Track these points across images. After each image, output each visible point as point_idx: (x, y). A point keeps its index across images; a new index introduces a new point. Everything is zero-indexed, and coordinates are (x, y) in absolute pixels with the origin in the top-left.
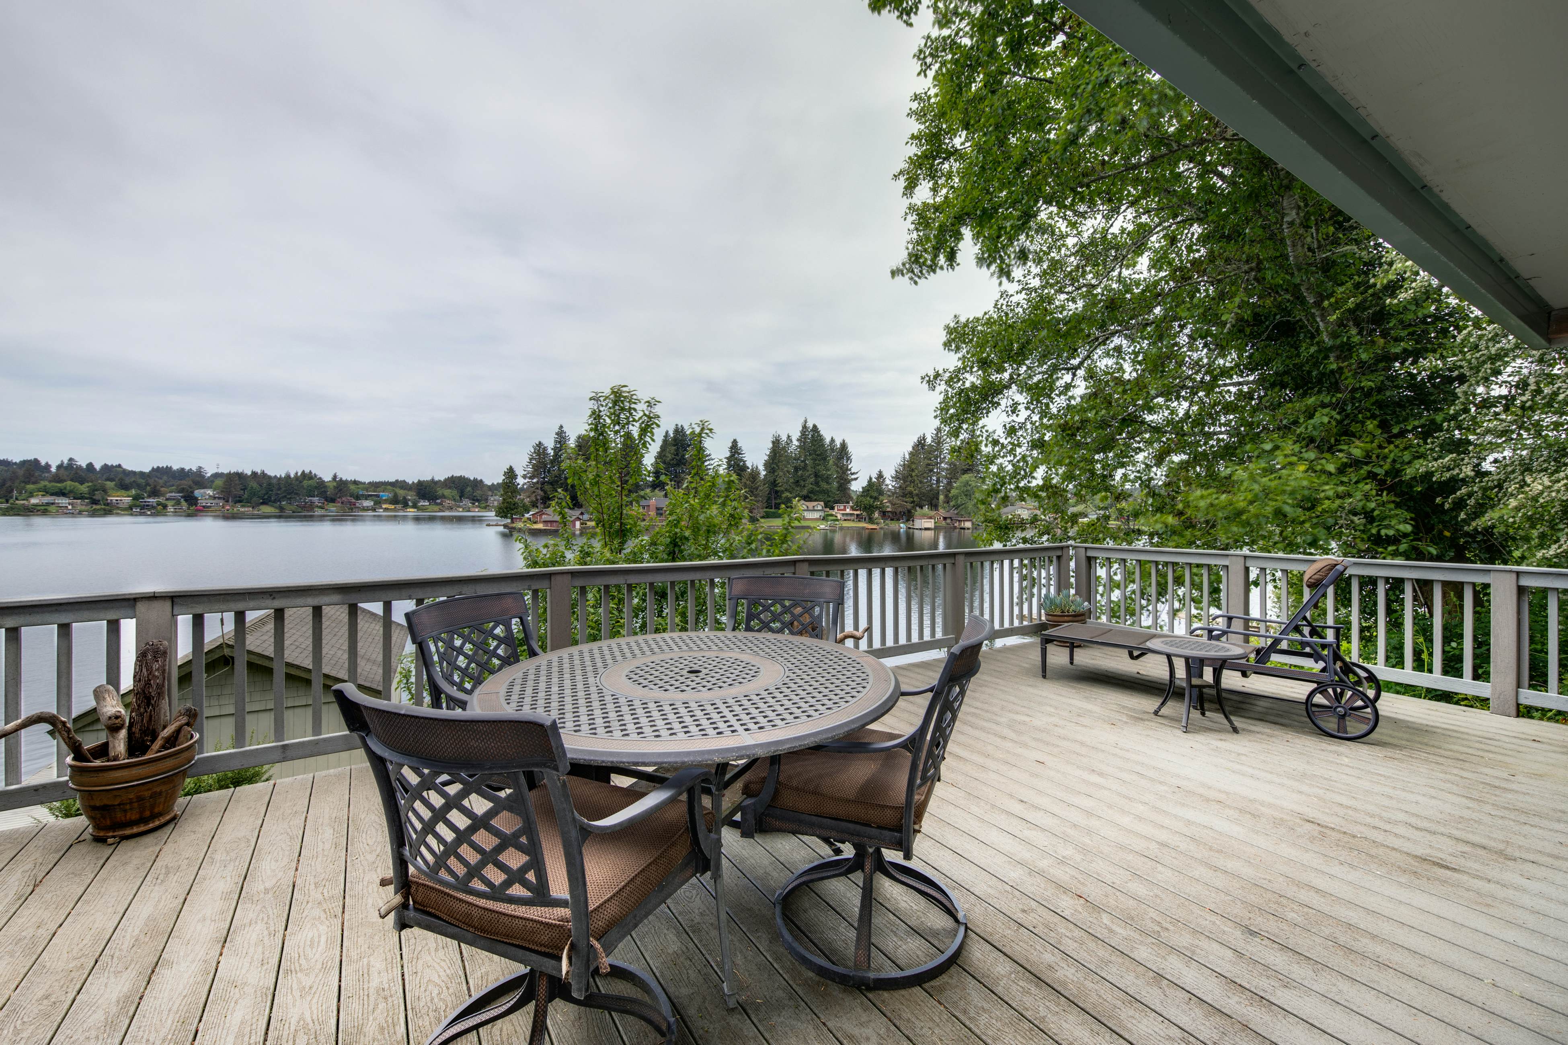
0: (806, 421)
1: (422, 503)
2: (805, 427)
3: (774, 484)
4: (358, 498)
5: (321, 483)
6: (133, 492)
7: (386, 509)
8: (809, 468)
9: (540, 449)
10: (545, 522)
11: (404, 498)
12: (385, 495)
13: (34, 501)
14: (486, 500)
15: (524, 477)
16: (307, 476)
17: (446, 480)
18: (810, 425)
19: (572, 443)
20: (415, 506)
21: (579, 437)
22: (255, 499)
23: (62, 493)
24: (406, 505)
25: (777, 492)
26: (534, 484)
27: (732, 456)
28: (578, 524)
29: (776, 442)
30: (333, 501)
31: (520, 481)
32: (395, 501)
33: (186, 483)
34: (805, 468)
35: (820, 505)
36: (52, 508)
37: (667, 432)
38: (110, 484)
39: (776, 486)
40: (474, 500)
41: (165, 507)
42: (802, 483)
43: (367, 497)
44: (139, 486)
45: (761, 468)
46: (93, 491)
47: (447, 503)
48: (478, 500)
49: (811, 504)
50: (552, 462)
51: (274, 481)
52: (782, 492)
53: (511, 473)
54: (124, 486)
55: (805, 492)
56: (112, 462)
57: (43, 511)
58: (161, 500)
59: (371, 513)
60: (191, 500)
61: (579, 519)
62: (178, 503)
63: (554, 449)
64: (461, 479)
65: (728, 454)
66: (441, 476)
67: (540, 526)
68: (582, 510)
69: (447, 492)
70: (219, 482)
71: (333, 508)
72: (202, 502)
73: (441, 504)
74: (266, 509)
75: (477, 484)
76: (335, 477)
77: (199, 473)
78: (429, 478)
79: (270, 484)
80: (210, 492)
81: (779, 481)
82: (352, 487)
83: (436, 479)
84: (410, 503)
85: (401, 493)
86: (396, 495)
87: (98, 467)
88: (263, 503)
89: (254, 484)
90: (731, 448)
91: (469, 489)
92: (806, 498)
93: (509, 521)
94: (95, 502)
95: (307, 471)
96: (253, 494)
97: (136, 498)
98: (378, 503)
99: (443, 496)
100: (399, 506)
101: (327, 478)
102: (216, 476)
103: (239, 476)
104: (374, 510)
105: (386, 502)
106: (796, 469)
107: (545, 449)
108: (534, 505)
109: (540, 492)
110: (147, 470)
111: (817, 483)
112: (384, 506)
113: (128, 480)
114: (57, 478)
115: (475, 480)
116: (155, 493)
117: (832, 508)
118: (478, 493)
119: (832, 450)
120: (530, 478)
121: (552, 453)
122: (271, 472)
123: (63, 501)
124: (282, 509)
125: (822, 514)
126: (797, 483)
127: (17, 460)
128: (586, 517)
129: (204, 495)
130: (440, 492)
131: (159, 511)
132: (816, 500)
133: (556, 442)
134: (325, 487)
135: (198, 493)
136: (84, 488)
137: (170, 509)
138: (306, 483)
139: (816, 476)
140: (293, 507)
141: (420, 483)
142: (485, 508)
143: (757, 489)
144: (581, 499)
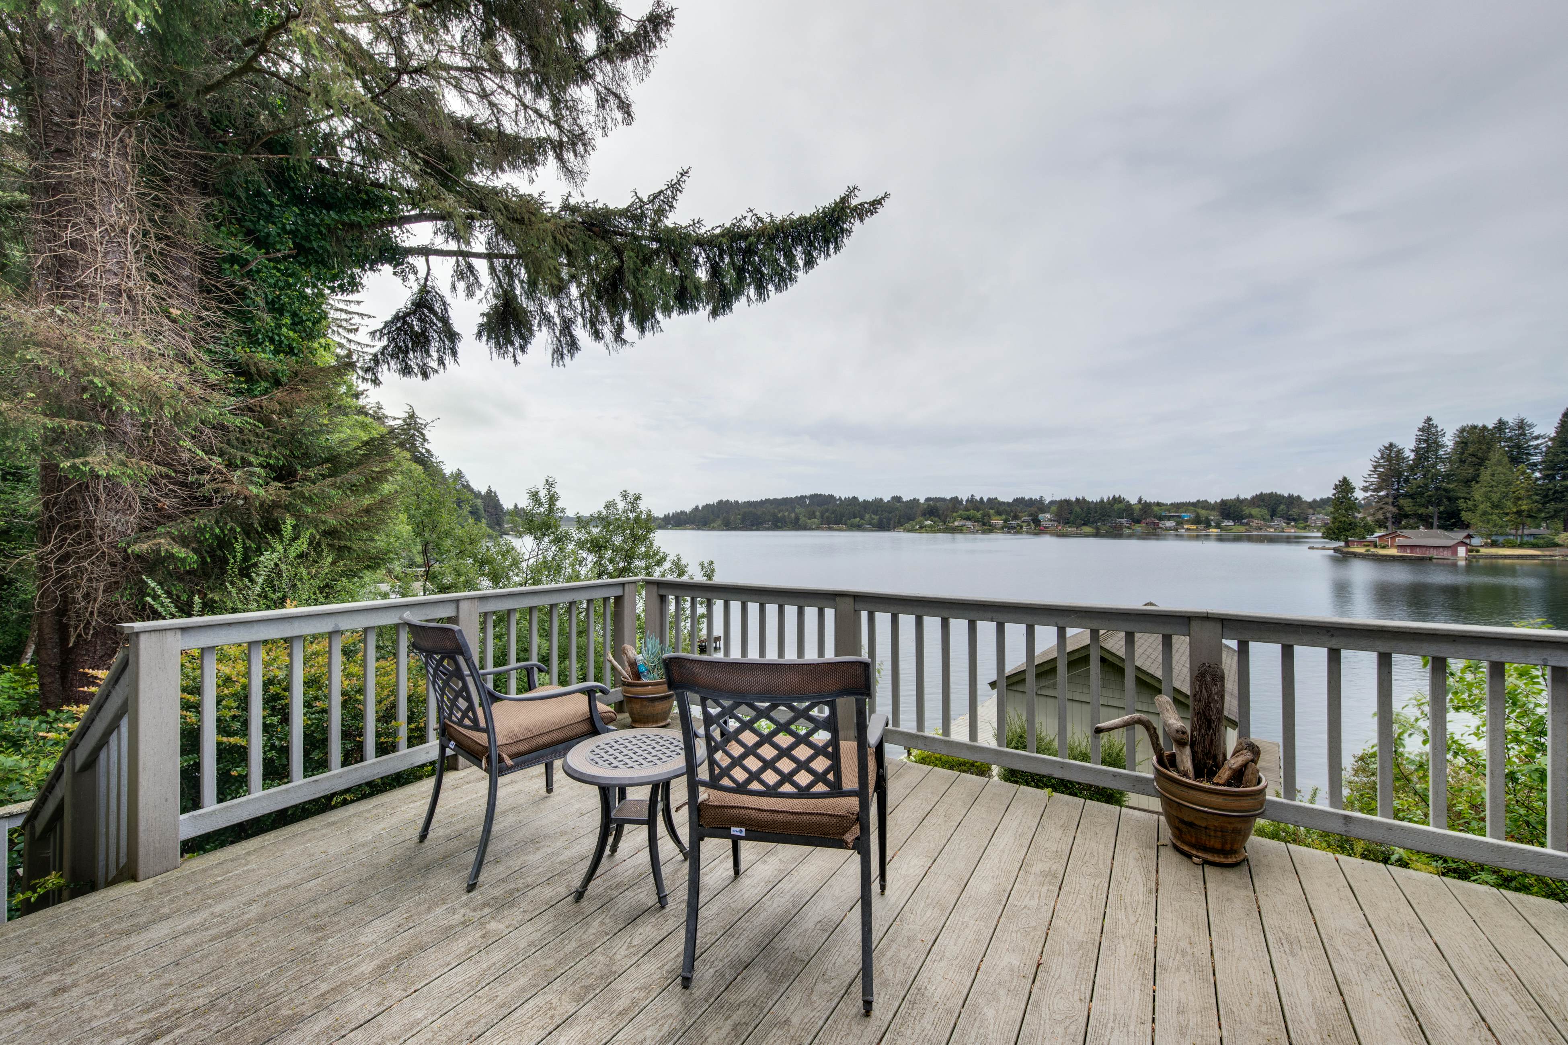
1: (1225, 523)
4: (1161, 518)
5: (1129, 506)
6: (1004, 517)
7: (1188, 530)
9: (1391, 454)
10: (1401, 547)
11: (1207, 518)
12: (1187, 516)
13: (956, 524)
14: (1306, 519)
15: (1365, 489)
16: (1117, 500)
17: (1253, 498)
19: (1449, 441)
20: (1218, 526)
22: (1078, 521)
23: (968, 518)
24: (1208, 525)
26: (1381, 498)
28: (1462, 551)
30: (1139, 522)
31: (1359, 495)
32: (1197, 521)
33: (1033, 509)
36: (964, 528)
38: (992, 511)
40: (1289, 518)
41: (1021, 527)
43: (1169, 518)
44: (1008, 513)
46: (984, 516)
47: (1256, 522)
48: (1294, 520)
50: (1412, 468)
51: (1092, 506)
53: (1345, 486)
54: (999, 513)
56: (993, 496)
58: (1019, 522)
59: (1172, 532)
60: (1037, 522)
61: (1463, 543)
62: (1029, 525)
63: (1416, 451)
64: (1272, 495)
66: (1247, 494)
67: (1393, 552)
68: (1471, 531)
69: (1255, 511)
70: (1054, 508)
71: (1138, 528)
72: (1044, 524)
73: (1247, 524)
74: (1087, 529)
76: (1140, 499)
77: (1041, 501)
78: (1233, 497)
79: (1089, 508)
80: (1048, 516)
82: (1156, 509)
83: (1242, 497)
84: (1213, 524)
85: (1203, 513)
86: (1198, 516)
87: (985, 500)
88: (1084, 524)
89: (1077, 509)
91: (1282, 507)
93: (1342, 544)
94: (984, 524)
95: (1117, 496)
96: (1077, 516)
97: (1006, 521)
98: (1180, 523)
99: (1251, 516)
100: (1201, 527)
101: (1133, 501)
102: (1052, 503)
103: (1067, 502)
104: (1176, 530)
105: (1188, 522)
107: (1399, 452)
108: (1381, 524)
109: (1391, 508)
110: (1011, 501)
112: (1186, 526)
113: (1001, 509)
115: (1290, 497)
116: (1016, 518)
118: (1294, 512)
120: (1374, 490)
121: (1412, 456)
122: (1089, 499)
123: (969, 523)
124: (1097, 529)
127: (948, 498)
128: (1475, 541)
129: (1045, 517)
130: (1247, 511)
131: (1017, 530)
133: (1419, 441)
134: (1132, 509)
135: (1041, 516)
136: (979, 515)
137: (1025, 529)
138: (1116, 506)
140: (1106, 528)
141: (1224, 502)
142: (1304, 528)
144: (1465, 516)
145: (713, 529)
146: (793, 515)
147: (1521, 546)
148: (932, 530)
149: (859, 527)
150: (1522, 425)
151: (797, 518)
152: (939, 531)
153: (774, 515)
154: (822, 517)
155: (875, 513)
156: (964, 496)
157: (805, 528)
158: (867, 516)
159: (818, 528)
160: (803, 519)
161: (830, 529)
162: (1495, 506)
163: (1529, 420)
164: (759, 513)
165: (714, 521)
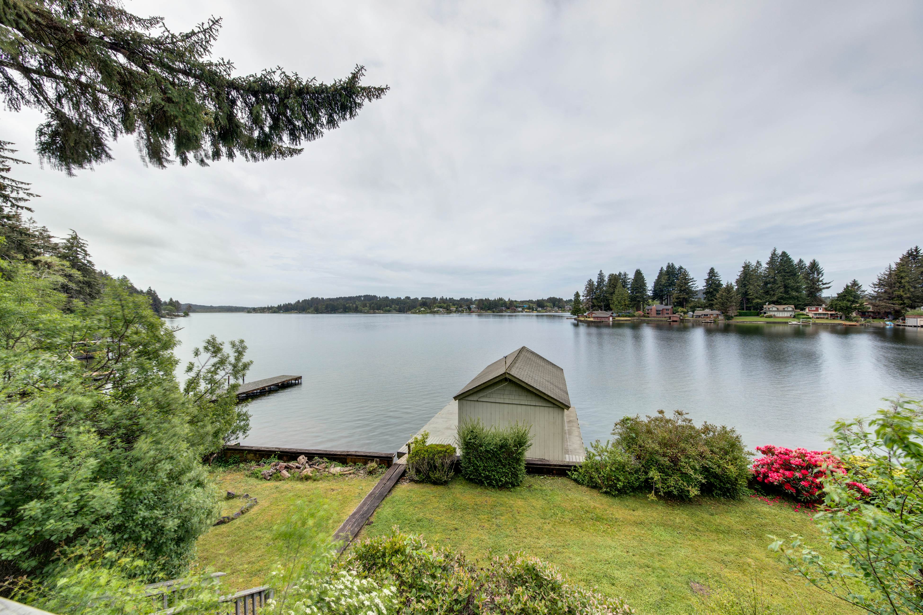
0: (775, 250)
1: (539, 309)
2: (774, 254)
3: (746, 294)
4: (517, 307)
5: (505, 301)
7: (526, 312)
8: (778, 282)
9: (590, 283)
11: (532, 307)
12: (526, 306)
13: (435, 310)
14: (565, 307)
15: (583, 296)
16: (501, 299)
17: (548, 299)
18: (779, 252)
19: (606, 279)
20: (536, 310)
21: (610, 275)
22: (486, 308)
23: (441, 307)
24: (533, 310)
25: (748, 299)
26: (588, 299)
27: (710, 278)
28: (611, 319)
29: (746, 267)
30: (509, 308)
31: (581, 298)
32: (529, 308)
33: (468, 303)
34: (775, 282)
35: (791, 308)
36: (439, 312)
37: (662, 268)
38: (451, 304)
39: (748, 295)
40: (559, 307)
42: (772, 293)
43: (520, 307)
44: (457, 305)
45: (734, 284)
46: (447, 306)
47: (549, 308)
48: (561, 308)
49: (781, 307)
50: (596, 288)
51: (491, 302)
52: (753, 299)
53: (577, 295)
54: (454, 305)
55: (775, 298)
56: (451, 297)
57: (437, 312)
59: (521, 314)
60: (470, 309)
61: (611, 316)
62: (466, 310)
63: (597, 282)
64: (554, 298)
65: (707, 277)
66: (546, 297)
67: (592, 319)
68: (613, 311)
69: (548, 304)
70: (476, 302)
71: (509, 311)
72: (472, 310)
73: (546, 309)
74: (489, 312)
75: (560, 300)
76: (509, 299)
77: (471, 299)
78: (541, 299)
81: (750, 292)
82: (515, 303)
83: (544, 299)
85: (531, 305)
86: (529, 306)
87: (448, 299)
88: (488, 310)
89: (486, 303)
90: (709, 273)
91: (557, 303)
92: (776, 303)
93: (577, 317)
94: (448, 310)
96: (486, 306)
97: (457, 308)
98: (523, 309)
99: (547, 306)
100: (531, 310)
101: (507, 300)
102: (476, 300)
103: (482, 300)
104: (522, 312)
105: (526, 309)
106: (766, 283)
107: (593, 282)
108: (588, 309)
109: (591, 303)
110: (459, 299)
111: (786, 292)
113: (455, 303)
114: (440, 303)
116: (461, 307)
117: (803, 309)
118: (561, 304)
119: (801, 268)
120: (586, 296)
121: (596, 284)
122: (490, 299)
123: (441, 309)
124: (493, 312)
125: (793, 314)
126: (767, 293)
128: (614, 315)
129: (473, 306)
130: (546, 304)
131: (462, 312)
132: (785, 304)
133: (598, 279)
134: (506, 303)
135: (471, 306)
136: (445, 305)
137: (465, 312)
138: (500, 302)
139: (786, 287)
140: (497, 311)
141: (538, 301)
142: (565, 311)
143: (731, 298)
144: (611, 306)
145: (309, 313)
146: (354, 306)
147: (626, 316)
148: (424, 313)
149: (389, 311)
150: (625, 274)
151: (357, 307)
152: (428, 313)
153: (344, 305)
154: (370, 306)
155: (398, 305)
156: (439, 297)
157: (361, 312)
158: (393, 306)
159: (368, 313)
160: (360, 308)
161: (374, 313)
162: (619, 303)
163: (627, 273)
164: (335, 304)
165: (309, 308)
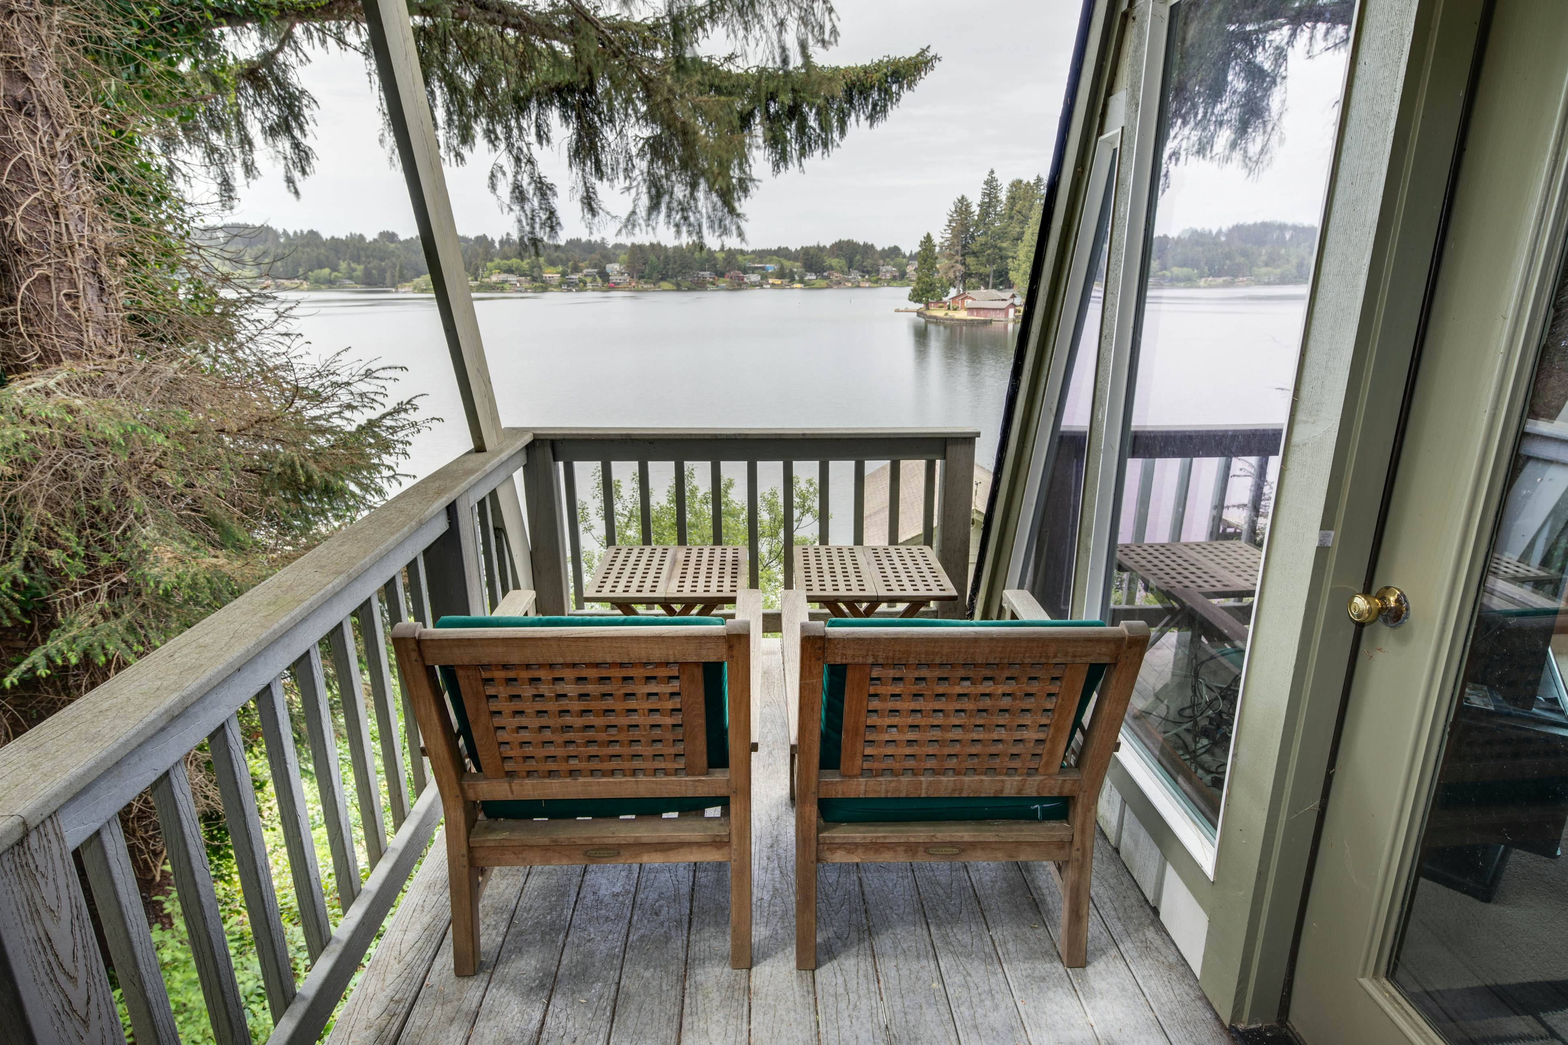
1: (808, 277)
4: (745, 271)
5: (711, 253)
7: (772, 285)
11: (791, 271)
12: (771, 267)
14: (878, 272)
19: (1004, 196)
22: (655, 275)
23: (510, 271)
24: (792, 280)
32: (781, 274)
36: (506, 286)
40: (865, 271)
41: (585, 284)
43: (754, 270)
47: (836, 275)
48: (868, 272)
58: (582, 276)
60: (604, 275)
62: (594, 278)
67: (964, 315)
69: (835, 262)
70: (623, 255)
71: (722, 283)
72: (614, 278)
73: (828, 278)
74: (665, 285)
76: (723, 247)
78: (814, 244)
79: (666, 257)
80: (616, 267)
82: (741, 259)
83: (822, 244)
84: (797, 278)
85: (787, 264)
86: (782, 268)
88: (662, 277)
89: (652, 257)
91: (858, 257)
94: (534, 279)
96: (653, 268)
97: (563, 274)
98: (765, 278)
99: (831, 268)
100: (786, 281)
102: (620, 247)
103: (640, 248)
104: (761, 288)
105: (772, 275)
107: (969, 206)
112: (771, 281)
116: (575, 268)
118: (868, 263)
121: (977, 212)
123: (512, 278)
124: (678, 281)
129: (614, 270)
130: (828, 261)
131: (580, 286)
134: (716, 261)
135: (607, 268)
137: (589, 286)
138: (698, 255)
140: (687, 284)
142: (876, 282)
